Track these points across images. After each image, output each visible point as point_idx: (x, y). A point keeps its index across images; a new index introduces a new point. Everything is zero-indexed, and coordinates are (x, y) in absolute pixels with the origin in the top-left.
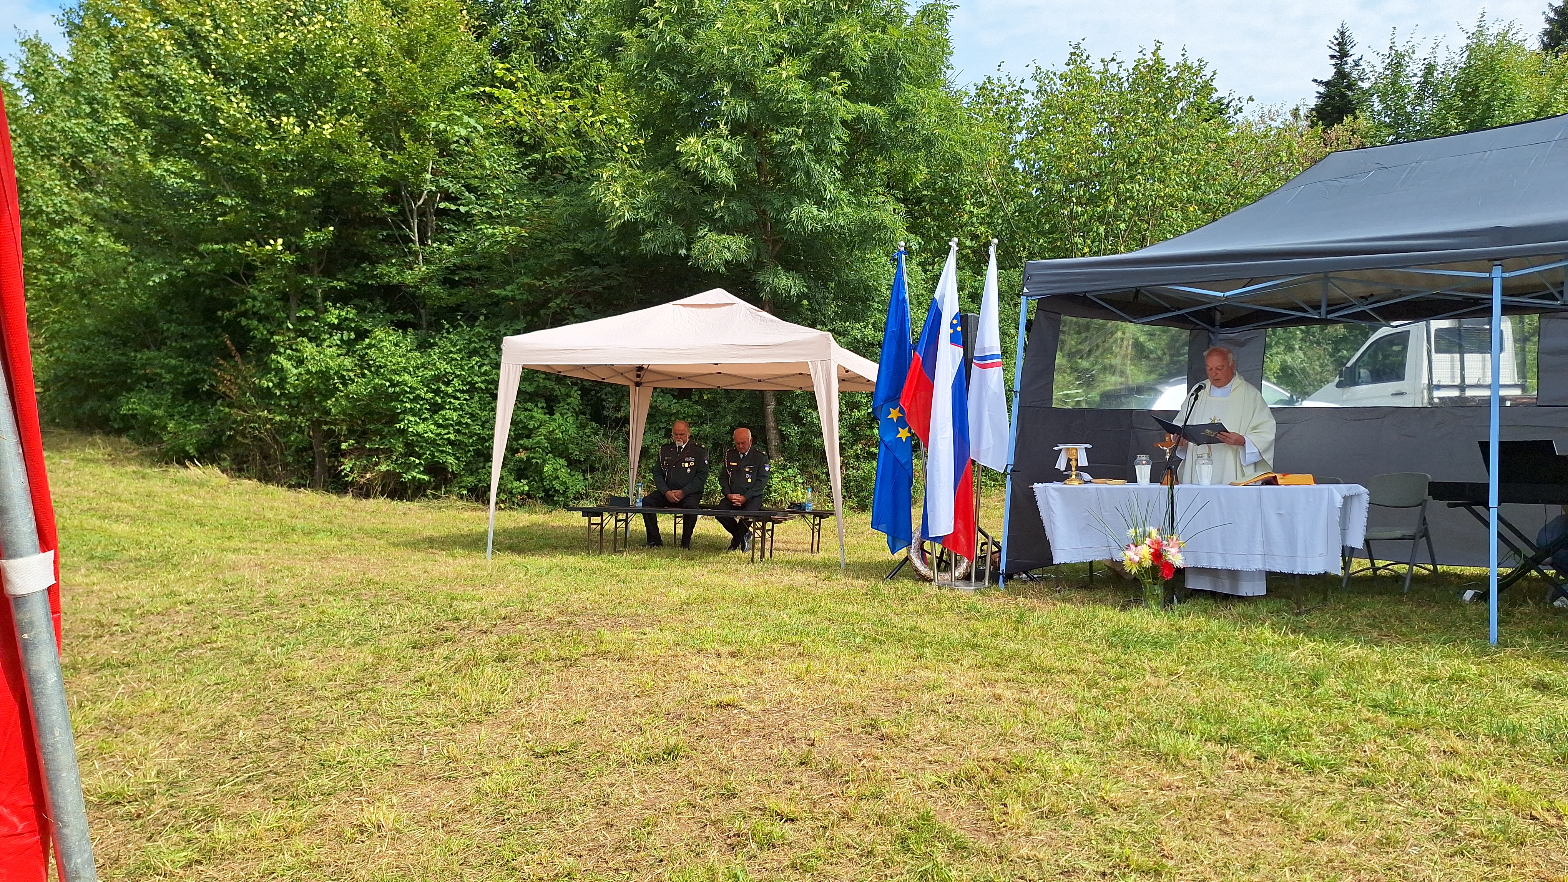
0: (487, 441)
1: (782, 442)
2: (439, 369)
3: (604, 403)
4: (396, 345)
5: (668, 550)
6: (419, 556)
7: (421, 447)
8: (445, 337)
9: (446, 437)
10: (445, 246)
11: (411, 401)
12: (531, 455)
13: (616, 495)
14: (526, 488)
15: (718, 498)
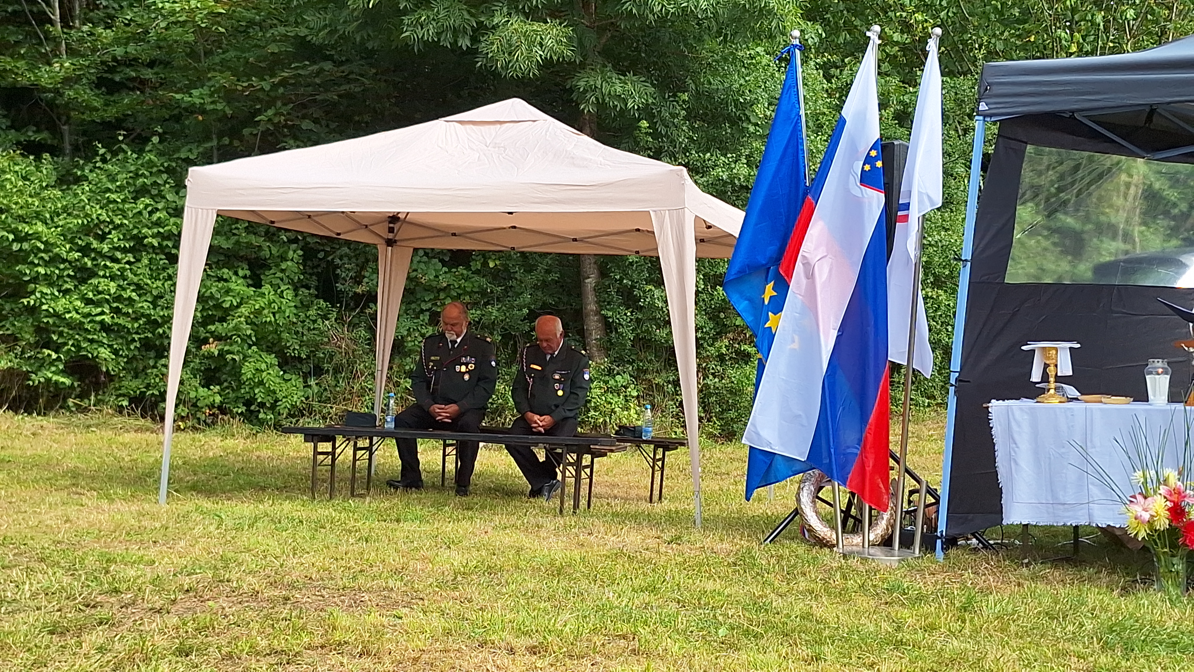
0: (160, 326)
1: (607, 334)
2: (89, 216)
3: (338, 271)
4: (25, 178)
5: (433, 495)
6: (56, 497)
7: (61, 334)
8: (99, 168)
9: (98, 318)
10: (100, 30)
11: (47, 264)
12: (226, 348)
13: (355, 410)
14: (218, 399)
15: (509, 418)
